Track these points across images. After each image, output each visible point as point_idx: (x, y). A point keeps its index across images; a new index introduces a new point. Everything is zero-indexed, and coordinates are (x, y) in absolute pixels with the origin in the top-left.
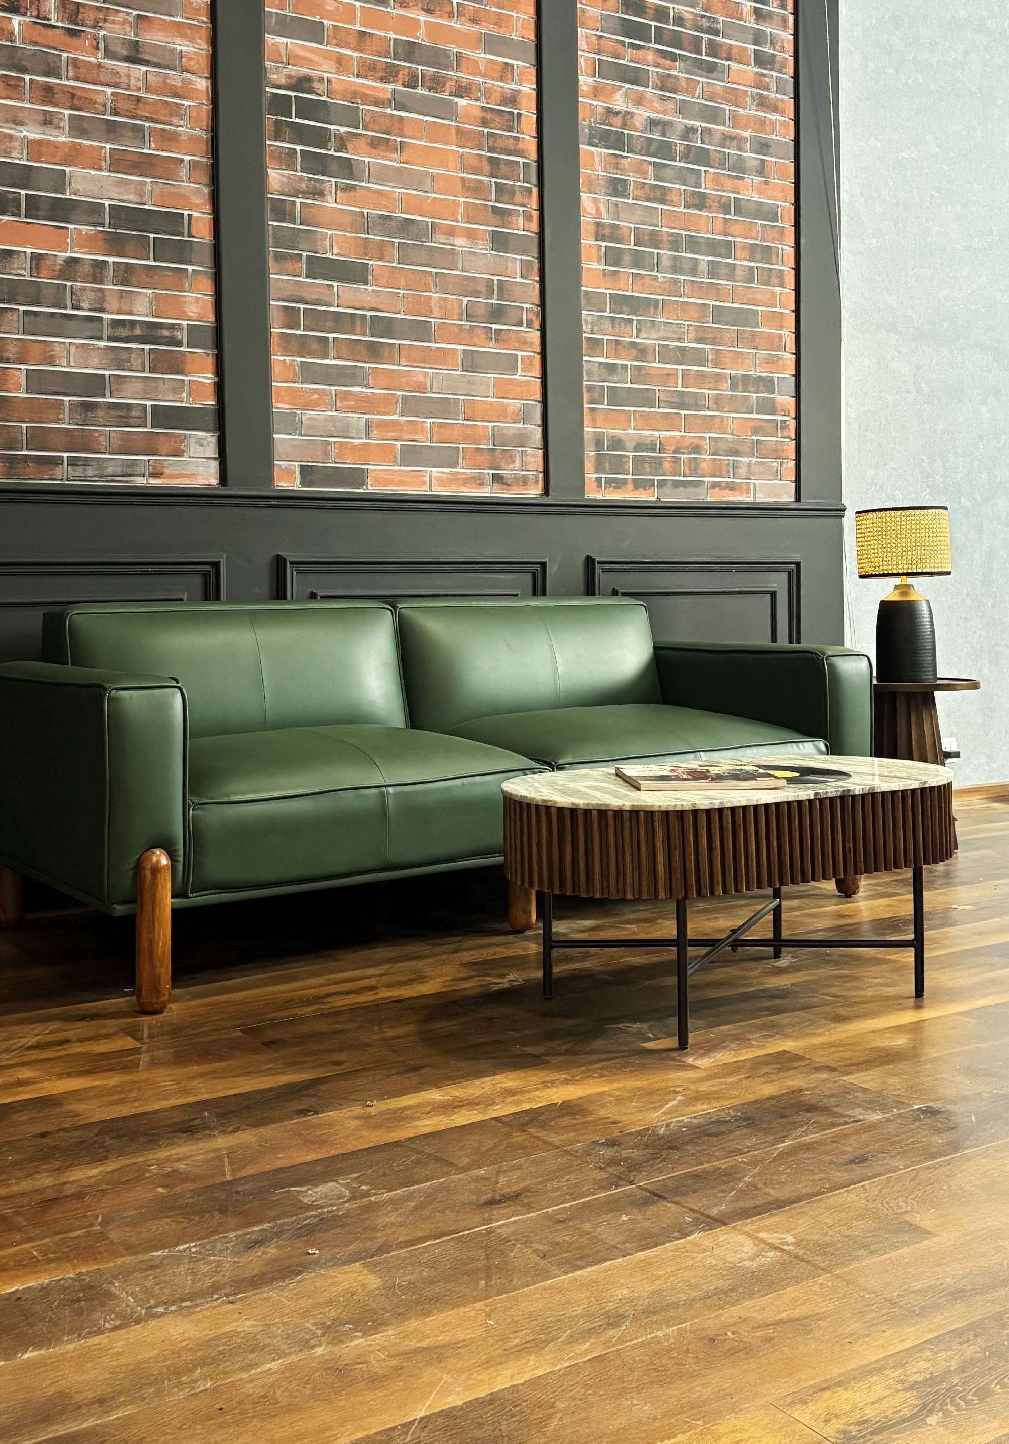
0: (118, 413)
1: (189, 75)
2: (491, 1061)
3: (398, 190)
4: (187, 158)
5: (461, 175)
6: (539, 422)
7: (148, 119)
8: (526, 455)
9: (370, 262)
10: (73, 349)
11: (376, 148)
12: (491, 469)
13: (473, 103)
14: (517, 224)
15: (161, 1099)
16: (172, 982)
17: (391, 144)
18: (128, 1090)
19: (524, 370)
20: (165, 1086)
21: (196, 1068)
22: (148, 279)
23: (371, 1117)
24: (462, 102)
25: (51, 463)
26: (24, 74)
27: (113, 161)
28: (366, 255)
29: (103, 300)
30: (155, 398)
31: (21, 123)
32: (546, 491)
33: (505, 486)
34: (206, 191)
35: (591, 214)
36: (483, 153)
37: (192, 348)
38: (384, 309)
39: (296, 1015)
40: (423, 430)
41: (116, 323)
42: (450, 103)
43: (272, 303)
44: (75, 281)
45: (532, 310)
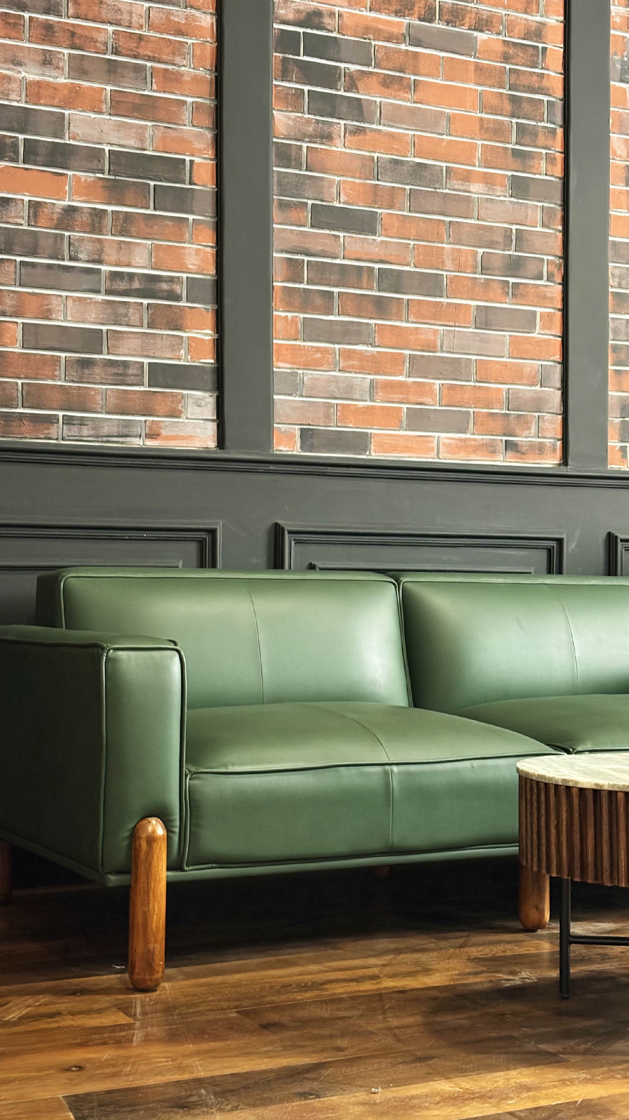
0: (115, 371)
1: (193, 11)
2: (503, 1056)
3: (411, 133)
4: (189, 100)
5: (479, 115)
6: (559, 385)
7: (150, 59)
8: (544, 421)
9: (379, 211)
10: (70, 303)
11: (388, 87)
12: (504, 435)
13: (495, 37)
14: (539, 168)
15: (156, 1075)
16: (166, 960)
17: (405, 83)
18: (123, 1064)
19: (543, 328)
20: (160, 1062)
21: (190, 1047)
22: (148, 230)
23: (375, 1104)
24: (481, 36)
25: (46, 422)
26: (23, 11)
27: (114, 104)
28: (375, 203)
29: (101, 252)
30: (152, 354)
31: (20, 64)
32: (565, 460)
33: (519, 455)
34: (209, 135)
35: (620, 156)
36: (504, 91)
37: (191, 302)
38: (393, 261)
39: (295, 1000)
40: (432, 393)
41: (115, 276)
42: (470, 37)
43: (275, 255)
44: (74, 231)
45: (552, 262)
